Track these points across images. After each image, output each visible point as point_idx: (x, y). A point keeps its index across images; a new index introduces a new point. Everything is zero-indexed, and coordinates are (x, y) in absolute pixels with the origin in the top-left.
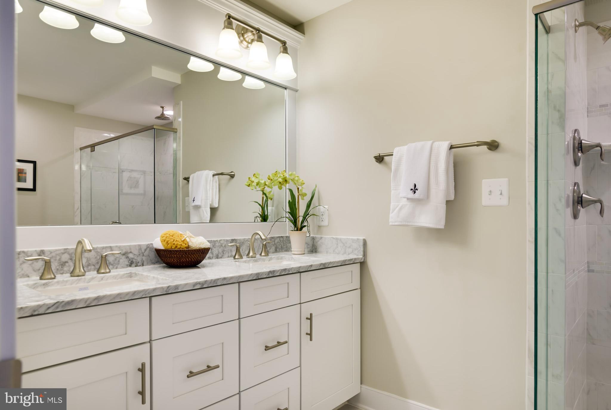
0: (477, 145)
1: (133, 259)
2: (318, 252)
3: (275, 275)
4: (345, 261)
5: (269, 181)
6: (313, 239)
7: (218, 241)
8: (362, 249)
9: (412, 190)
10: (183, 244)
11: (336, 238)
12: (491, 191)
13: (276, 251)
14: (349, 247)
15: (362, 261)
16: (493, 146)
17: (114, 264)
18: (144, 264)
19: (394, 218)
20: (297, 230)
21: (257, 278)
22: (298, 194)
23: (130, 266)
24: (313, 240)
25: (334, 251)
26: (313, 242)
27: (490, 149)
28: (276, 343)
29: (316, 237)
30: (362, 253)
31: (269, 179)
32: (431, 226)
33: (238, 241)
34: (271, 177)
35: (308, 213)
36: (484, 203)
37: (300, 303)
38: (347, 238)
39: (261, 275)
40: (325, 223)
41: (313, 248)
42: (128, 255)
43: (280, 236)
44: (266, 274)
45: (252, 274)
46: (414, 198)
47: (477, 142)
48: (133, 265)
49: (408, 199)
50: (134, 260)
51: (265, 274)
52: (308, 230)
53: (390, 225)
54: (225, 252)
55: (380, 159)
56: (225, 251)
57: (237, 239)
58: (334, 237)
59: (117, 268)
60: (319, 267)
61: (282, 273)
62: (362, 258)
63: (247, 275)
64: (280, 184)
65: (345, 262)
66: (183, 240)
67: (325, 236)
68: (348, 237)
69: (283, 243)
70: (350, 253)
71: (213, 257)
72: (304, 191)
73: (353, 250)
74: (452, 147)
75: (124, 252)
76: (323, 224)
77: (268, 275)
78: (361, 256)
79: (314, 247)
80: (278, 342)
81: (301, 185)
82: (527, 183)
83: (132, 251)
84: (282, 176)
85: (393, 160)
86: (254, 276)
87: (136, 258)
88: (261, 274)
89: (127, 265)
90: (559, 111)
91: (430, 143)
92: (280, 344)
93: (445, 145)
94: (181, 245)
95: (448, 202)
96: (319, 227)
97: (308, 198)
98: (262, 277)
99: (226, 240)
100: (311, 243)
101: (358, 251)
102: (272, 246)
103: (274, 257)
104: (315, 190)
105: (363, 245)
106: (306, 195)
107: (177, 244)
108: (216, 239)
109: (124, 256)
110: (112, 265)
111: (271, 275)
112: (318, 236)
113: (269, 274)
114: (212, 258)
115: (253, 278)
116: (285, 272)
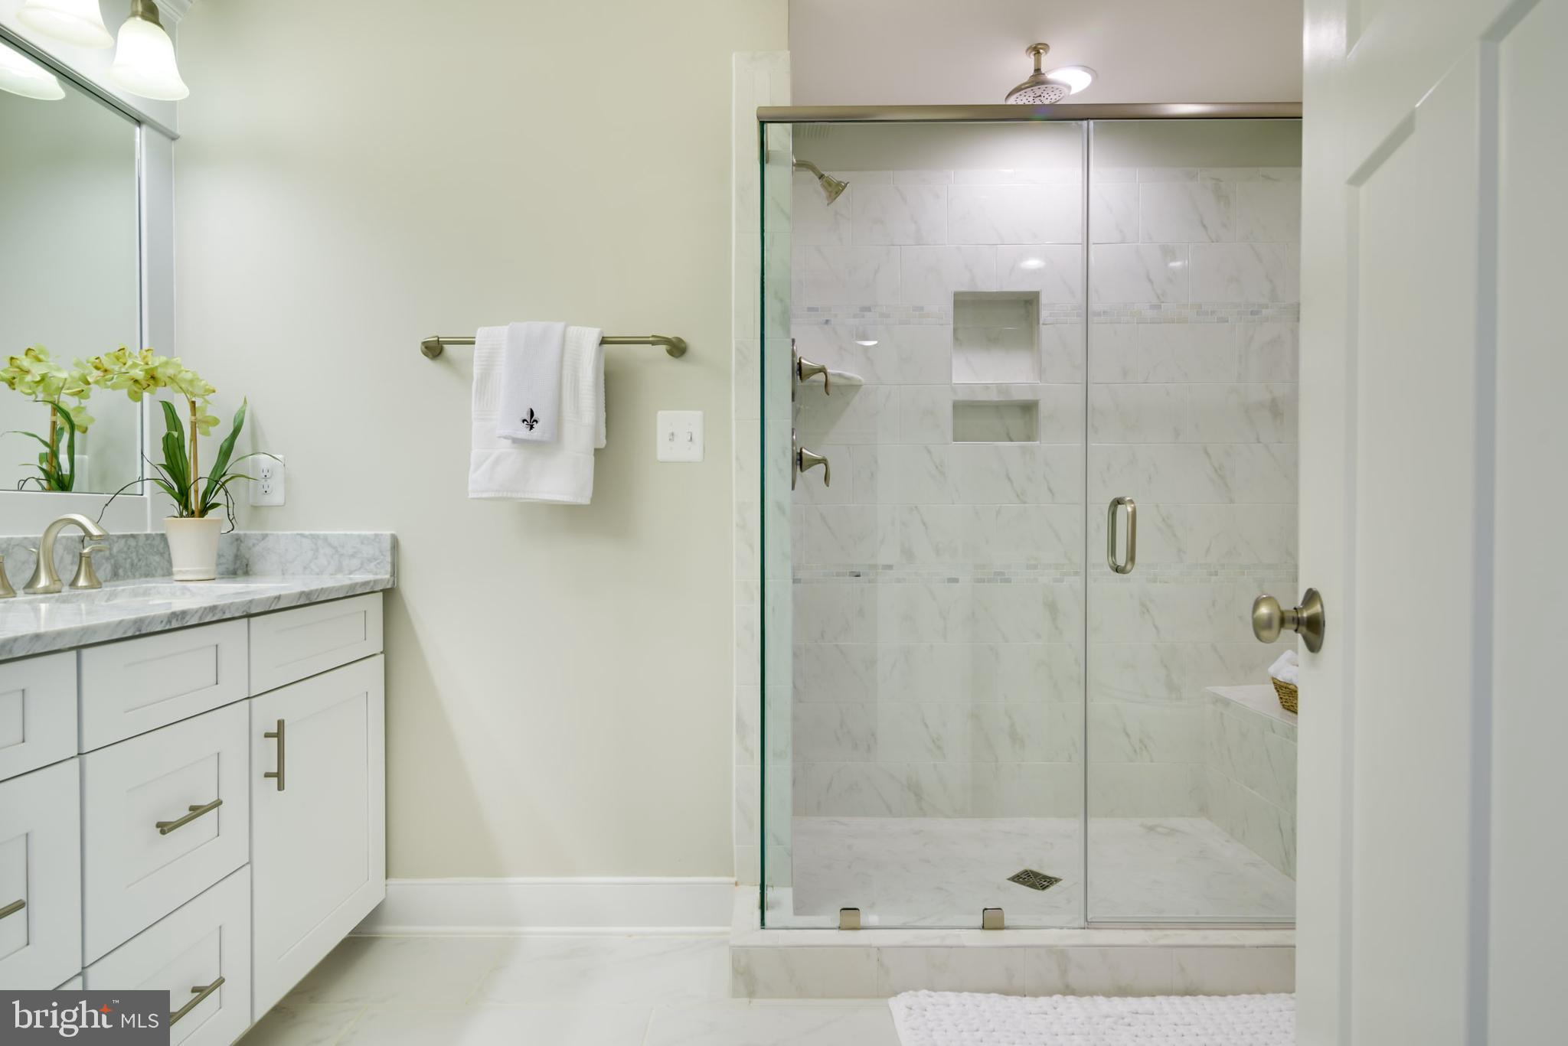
0: (653, 343)
2: (255, 574)
3: (187, 622)
4: (353, 586)
5: (96, 373)
6: (238, 539)
8: (389, 559)
9: (525, 422)
11: (311, 535)
12: (673, 434)
13: (115, 575)
14: (353, 556)
15: (389, 586)
16: (677, 349)
19: (479, 481)
20: (192, 514)
21: (137, 633)
22: (193, 418)
24: (236, 543)
25: (305, 568)
26: (238, 550)
27: (670, 352)
28: (187, 812)
29: (245, 534)
30: (389, 568)
31: (97, 368)
32: (565, 500)
34: (106, 363)
35: (224, 474)
36: (660, 457)
37: (248, 698)
38: (346, 535)
39: (148, 625)
40: (277, 497)
41: (235, 564)
43: (129, 533)
44: (162, 622)
45: (121, 622)
46: (530, 438)
47: (653, 336)
49: (515, 441)
51: (157, 623)
52: (229, 515)
53: (471, 499)
55: (434, 350)
58: (307, 533)
61: (206, 616)
62: (389, 580)
63: (107, 626)
64: (138, 385)
65: (354, 588)
67: (275, 533)
68: (348, 533)
69: (137, 555)
70: (355, 570)
72: (211, 412)
73: (362, 564)
74: (604, 341)
76: (267, 500)
77: (167, 624)
78: (386, 574)
79: (238, 562)
80: (192, 808)
81: (202, 396)
82: (734, 423)
84: (142, 363)
85: (475, 355)
88: (147, 622)
90: (781, 300)
91: (559, 327)
92: (198, 811)
93: (592, 335)
95: (597, 451)
96: (256, 508)
97: (223, 432)
98: (152, 631)
100: (229, 554)
101: (378, 563)
102: (104, 561)
103: (123, 590)
104: (242, 412)
105: (390, 549)
106: (216, 421)
111: (175, 625)
112: (253, 532)
113: (169, 622)
115: (125, 632)
116: (214, 615)
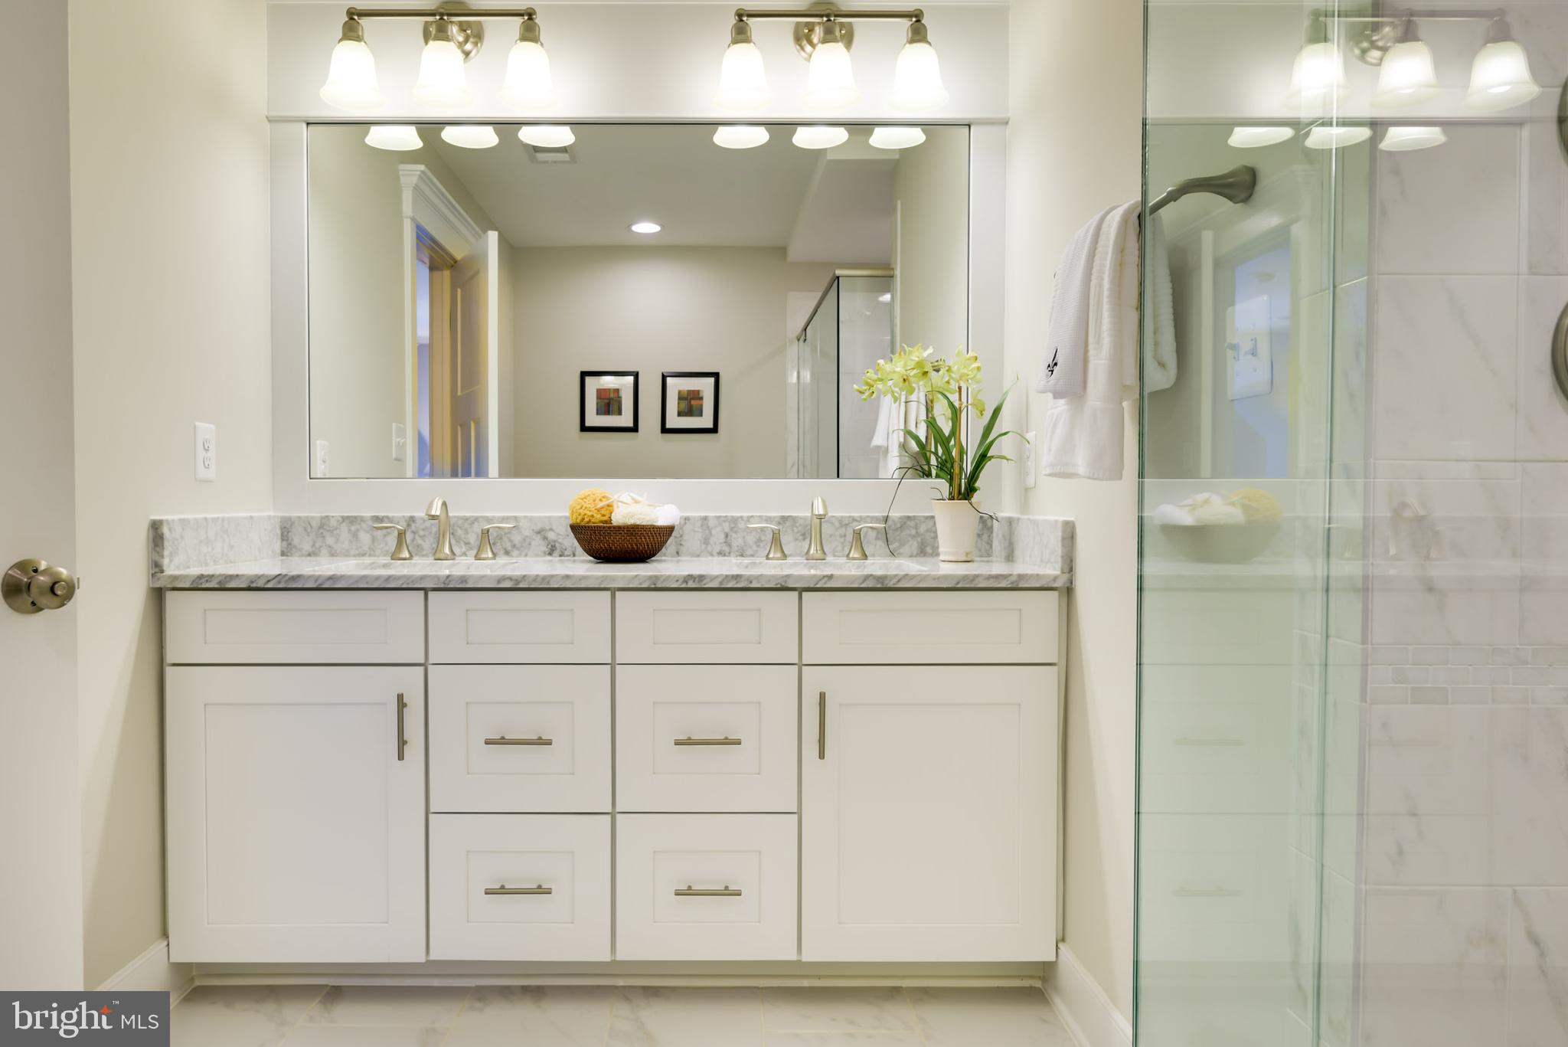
1: (555, 541)
3: (705, 584)
6: (1010, 523)
7: (745, 519)
10: (595, 515)
14: (1047, 546)
15: (1057, 586)
17: (522, 549)
18: (577, 553)
21: (653, 586)
22: (963, 403)
23: (550, 554)
26: (1011, 534)
29: (1012, 518)
30: (1056, 562)
33: (800, 521)
35: (985, 454)
37: (798, 664)
38: (1045, 521)
40: (1031, 479)
42: (546, 535)
44: (677, 581)
48: (556, 553)
50: (557, 545)
51: (675, 580)
54: (762, 545)
56: (762, 541)
57: (796, 517)
59: (526, 555)
60: (861, 584)
61: (727, 582)
62: (1056, 578)
66: (598, 507)
67: (1021, 516)
70: (1048, 563)
71: (729, 553)
73: (1050, 555)
75: (538, 527)
76: (1028, 482)
77: (683, 583)
78: (1050, 570)
83: (554, 527)
86: (645, 581)
87: (560, 541)
88: (662, 579)
89: (545, 553)
94: (592, 516)
99: (766, 516)
100: (1008, 536)
101: (1056, 556)
104: (1009, 391)
105: (1063, 539)
107: (585, 514)
108: (739, 515)
109: (539, 535)
110: (518, 549)
111: (691, 584)
112: (1015, 516)
114: (727, 554)
115: (640, 584)
116: (737, 583)
